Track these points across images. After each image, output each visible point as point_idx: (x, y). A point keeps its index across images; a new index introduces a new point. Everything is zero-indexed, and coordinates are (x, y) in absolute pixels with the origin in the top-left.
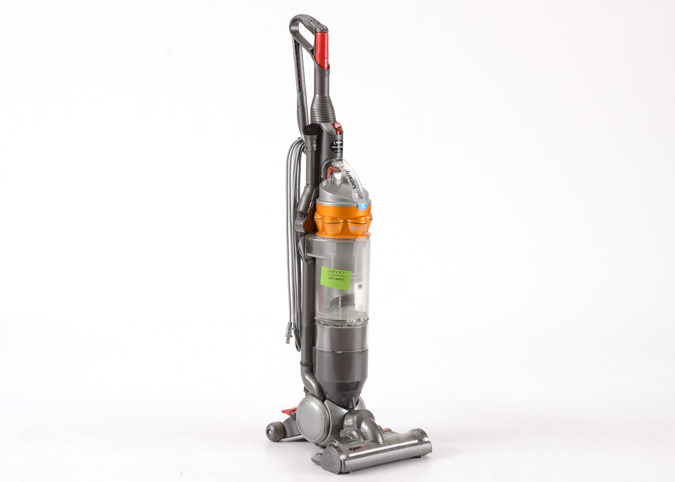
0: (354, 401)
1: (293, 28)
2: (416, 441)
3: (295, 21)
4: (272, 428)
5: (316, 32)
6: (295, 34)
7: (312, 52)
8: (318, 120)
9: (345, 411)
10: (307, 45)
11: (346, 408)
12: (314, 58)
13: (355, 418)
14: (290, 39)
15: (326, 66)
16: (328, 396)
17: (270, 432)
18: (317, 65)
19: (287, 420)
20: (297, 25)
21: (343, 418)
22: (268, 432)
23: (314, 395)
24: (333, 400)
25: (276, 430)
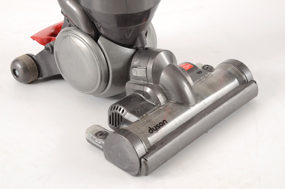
4: (19, 66)
13: (150, 66)
16: (102, 31)
17: (17, 72)
19: (41, 54)
22: (14, 72)
23: (78, 28)
24: (112, 38)
25: (26, 69)
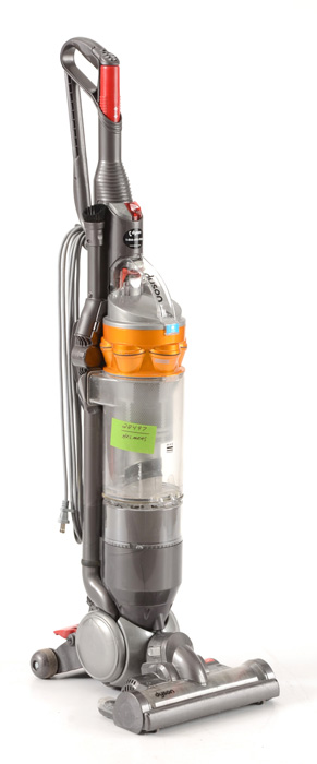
0: (162, 618)
1: (66, 59)
2: (255, 679)
3: (68, 48)
4: (40, 658)
5: (101, 65)
6: (69, 67)
7: (95, 95)
8: (104, 199)
9: (149, 634)
10: (87, 84)
11: (150, 630)
12: (99, 105)
13: (164, 645)
14: (61, 75)
15: (116, 116)
16: (122, 612)
17: (37, 665)
18: (102, 116)
19: (63, 646)
20: (72, 54)
21: (146, 645)
22: (33, 665)
23: (101, 610)
24: (131, 618)
25: (46, 661)
